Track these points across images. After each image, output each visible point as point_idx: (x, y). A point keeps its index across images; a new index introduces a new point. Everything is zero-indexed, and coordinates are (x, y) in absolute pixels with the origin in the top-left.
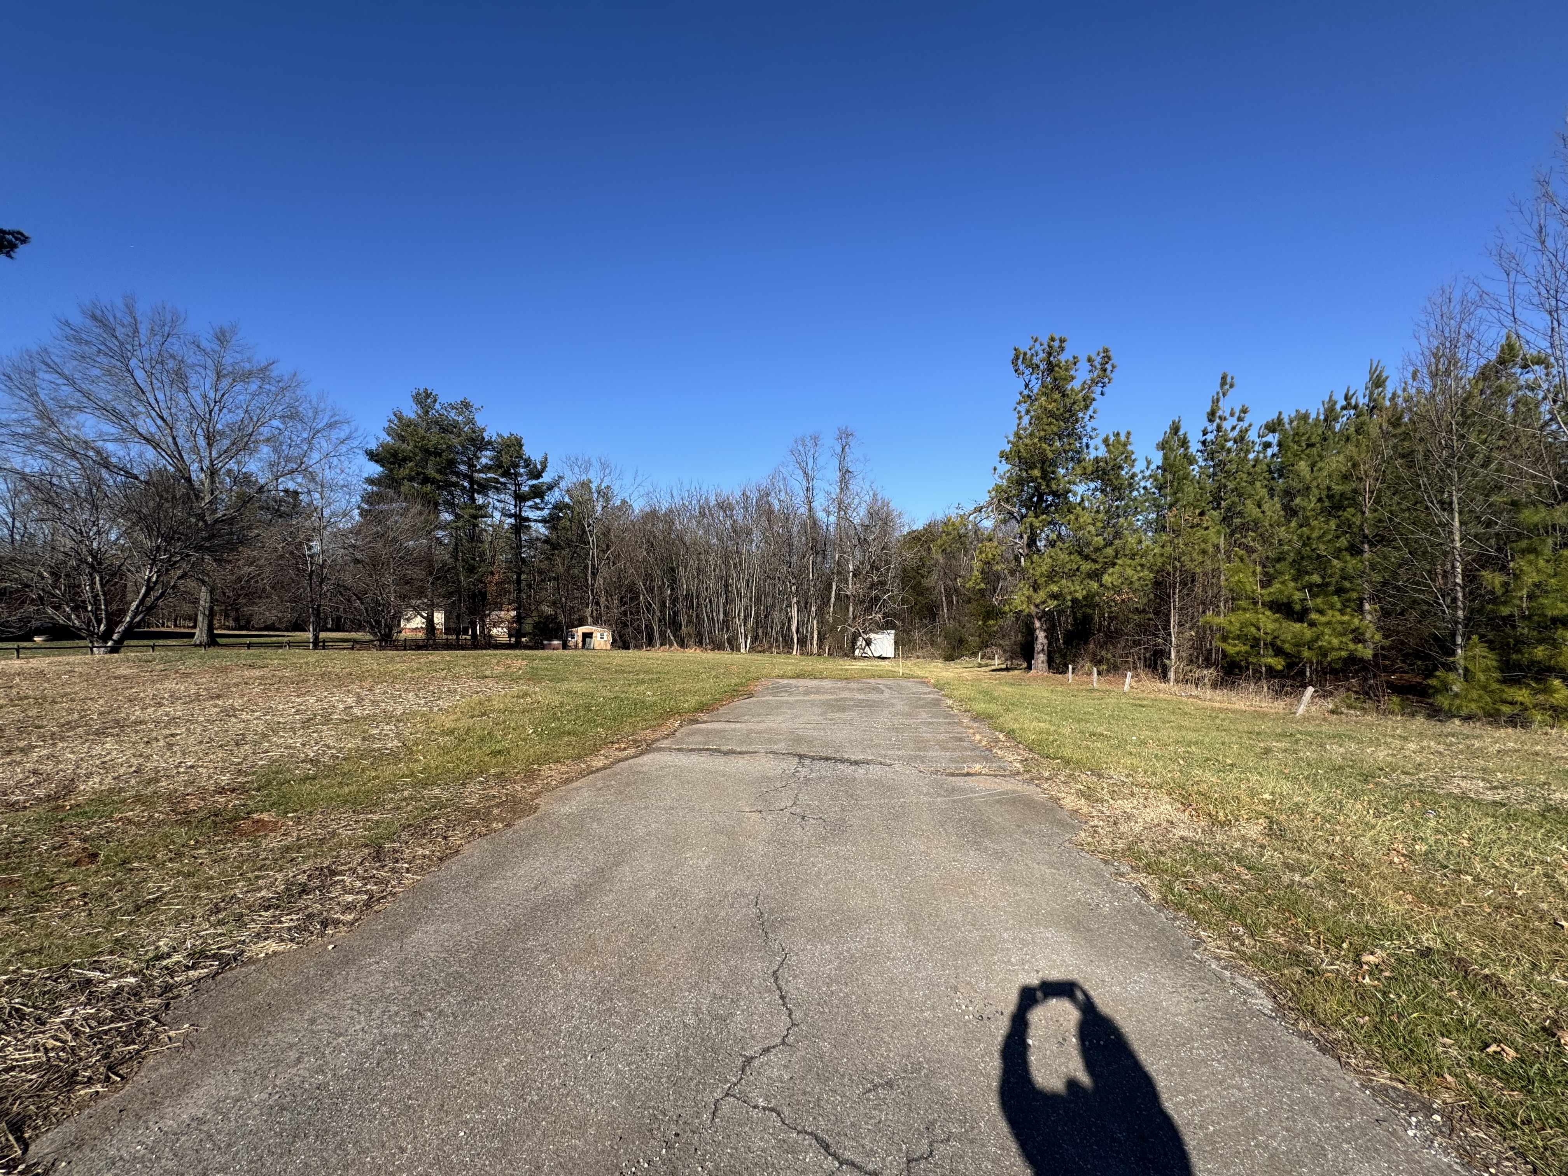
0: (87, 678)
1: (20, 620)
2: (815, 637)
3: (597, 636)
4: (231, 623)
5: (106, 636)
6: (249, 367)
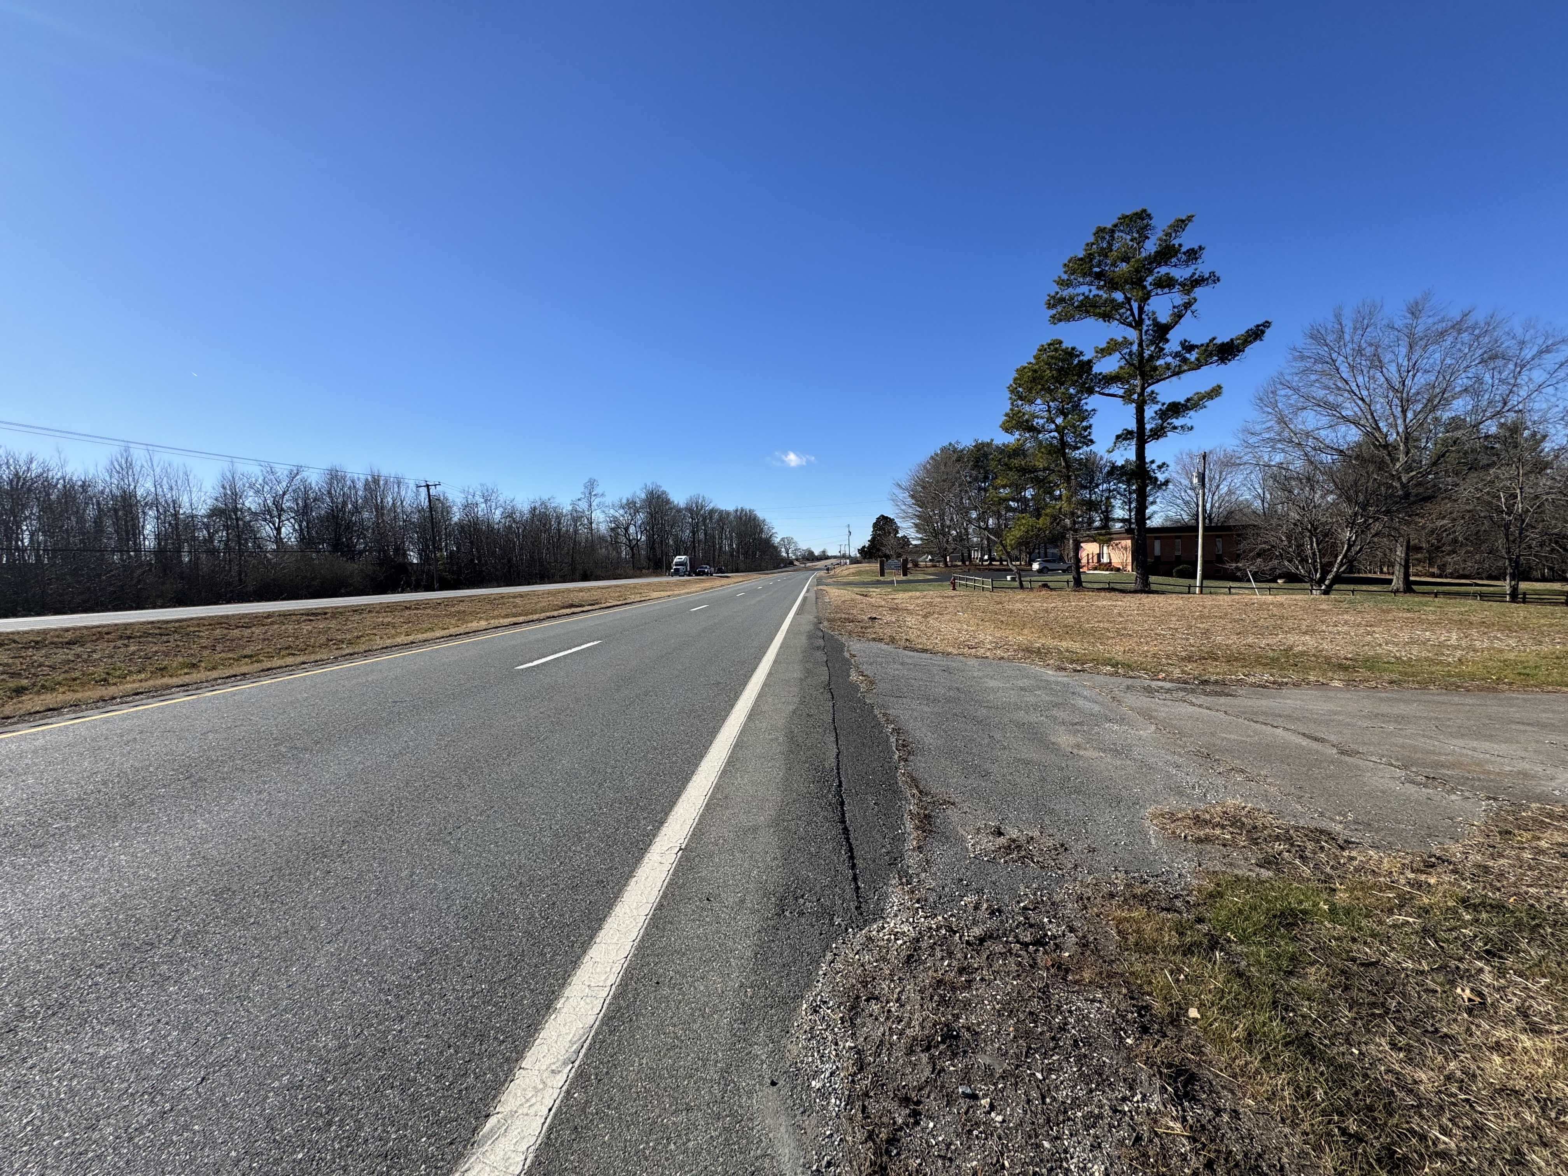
0: (1303, 609)
1: (1270, 570)
4: (1433, 570)
5: (1321, 582)
6: (1440, 327)
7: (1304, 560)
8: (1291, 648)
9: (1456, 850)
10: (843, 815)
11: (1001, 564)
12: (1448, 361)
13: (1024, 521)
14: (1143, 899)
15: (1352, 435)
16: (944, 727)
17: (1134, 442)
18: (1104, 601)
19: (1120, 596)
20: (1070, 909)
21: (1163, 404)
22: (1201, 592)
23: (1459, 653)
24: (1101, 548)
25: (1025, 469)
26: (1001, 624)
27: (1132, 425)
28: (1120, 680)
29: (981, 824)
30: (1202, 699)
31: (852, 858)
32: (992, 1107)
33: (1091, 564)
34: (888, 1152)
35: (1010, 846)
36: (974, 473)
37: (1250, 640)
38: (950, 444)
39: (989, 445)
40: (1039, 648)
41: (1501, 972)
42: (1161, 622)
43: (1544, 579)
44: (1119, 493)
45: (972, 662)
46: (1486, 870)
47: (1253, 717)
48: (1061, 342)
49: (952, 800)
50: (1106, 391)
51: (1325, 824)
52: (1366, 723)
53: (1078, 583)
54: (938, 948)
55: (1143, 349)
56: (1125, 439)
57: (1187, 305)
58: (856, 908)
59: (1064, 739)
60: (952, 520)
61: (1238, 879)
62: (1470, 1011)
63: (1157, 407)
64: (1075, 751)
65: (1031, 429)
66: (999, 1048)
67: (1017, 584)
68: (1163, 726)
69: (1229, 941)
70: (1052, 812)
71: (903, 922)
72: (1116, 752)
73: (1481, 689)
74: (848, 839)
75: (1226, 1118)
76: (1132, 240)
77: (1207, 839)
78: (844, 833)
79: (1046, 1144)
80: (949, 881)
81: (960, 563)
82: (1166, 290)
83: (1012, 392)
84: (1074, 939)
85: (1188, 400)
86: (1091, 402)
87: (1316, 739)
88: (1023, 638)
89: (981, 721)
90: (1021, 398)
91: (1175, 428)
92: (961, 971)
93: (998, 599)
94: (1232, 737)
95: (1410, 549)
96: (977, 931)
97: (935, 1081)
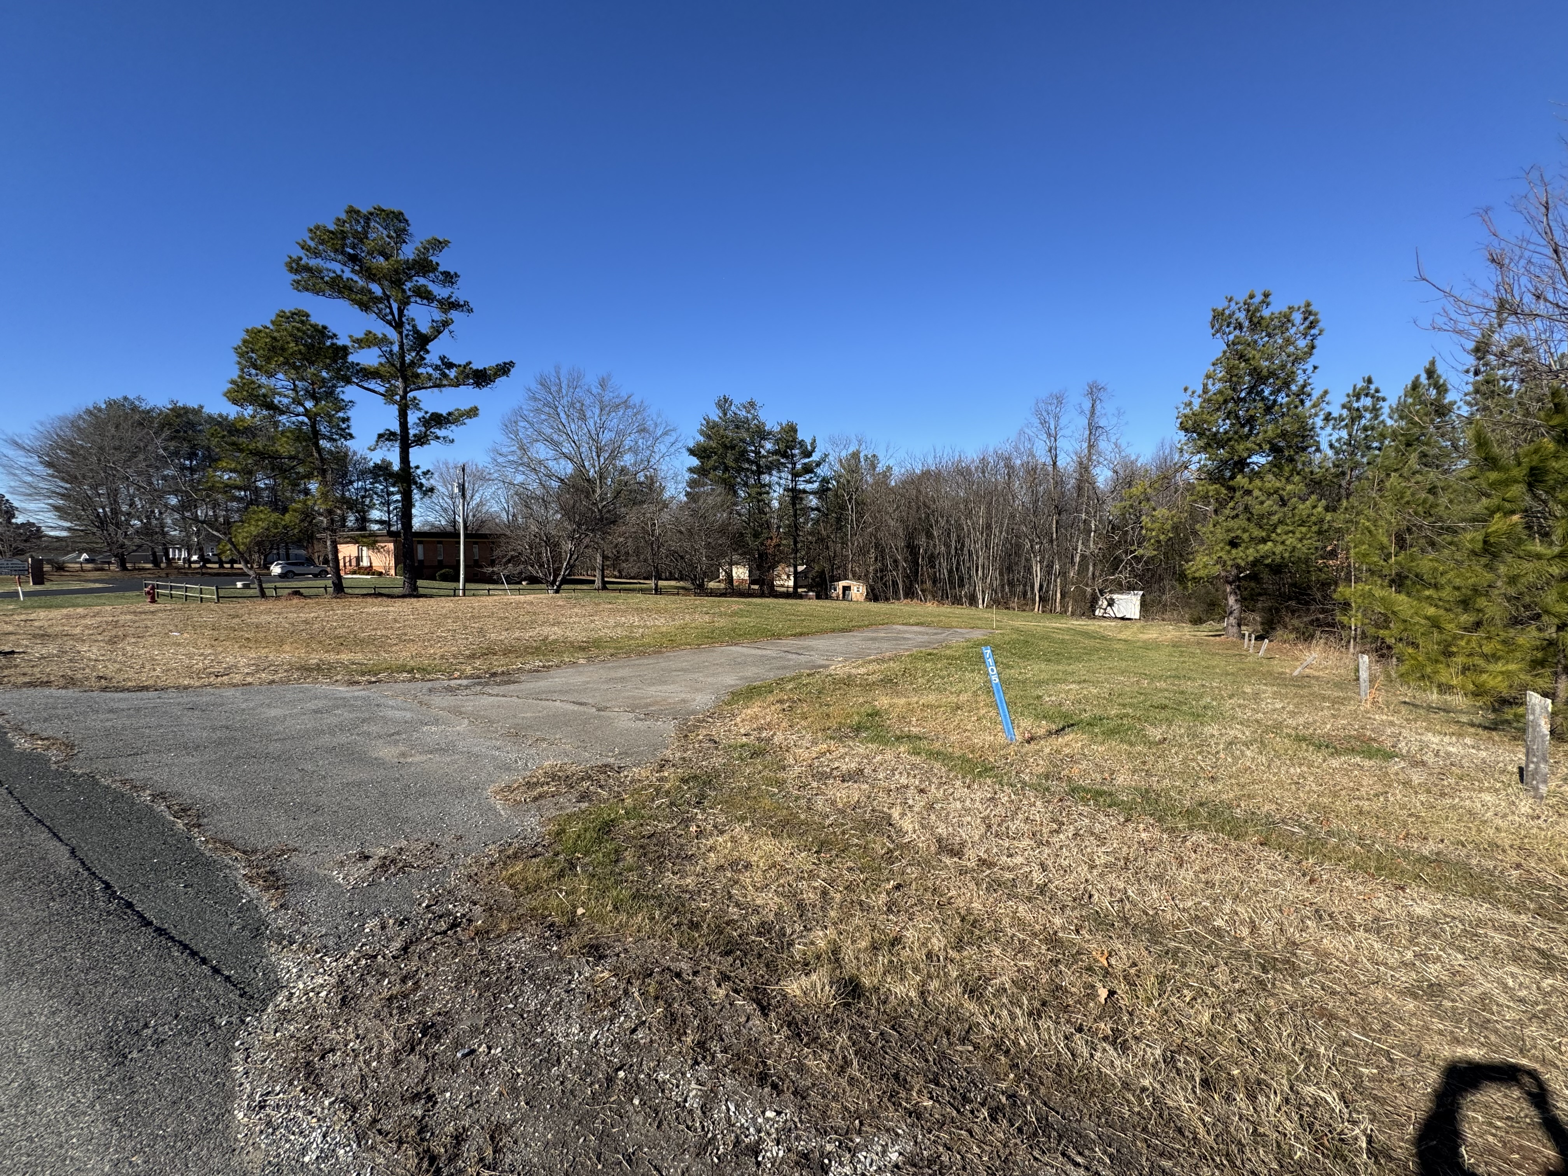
0: (547, 605)
1: (518, 573)
2: (1059, 595)
3: (854, 590)
4: (616, 573)
5: (553, 583)
6: (617, 401)
7: (541, 566)
8: (547, 638)
9: (668, 753)
10: (141, 916)
11: (222, 567)
12: (621, 426)
13: (262, 516)
14: (515, 856)
15: (566, 468)
16: (231, 774)
17: (397, 444)
18: (374, 608)
19: (389, 601)
20: (465, 889)
21: (426, 413)
22: (464, 595)
23: (641, 630)
24: (360, 551)
25: (262, 454)
26: (247, 643)
27: (396, 427)
28: (420, 684)
29: (341, 856)
30: (496, 690)
31: (194, 954)
32: (489, 1048)
33: (348, 568)
34: (423, 1140)
35: (384, 864)
36: (172, 445)
37: (517, 634)
38: (125, 399)
39: (198, 412)
40: (318, 665)
41: (704, 810)
42: (439, 626)
43: (666, 579)
44: (376, 493)
45: (230, 692)
46: (684, 759)
47: (538, 696)
48: (308, 316)
49: (290, 847)
50: (366, 385)
51: (605, 761)
52: (606, 687)
53: (339, 588)
54: (368, 978)
55: (403, 352)
56: (388, 440)
57: (446, 324)
58: (241, 996)
59: (387, 752)
60: (132, 505)
61: (569, 816)
62: (697, 838)
63: (420, 414)
64: (402, 760)
65: (271, 406)
66: (472, 1010)
67: (257, 592)
68: (474, 718)
69: (579, 858)
70: (406, 820)
71: (313, 977)
72: (442, 751)
73: (655, 653)
74: (172, 939)
75: (622, 955)
76: (388, 236)
77: (541, 796)
78: (160, 935)
79: (538, 1040)
80: (339, 920)
81: (150, 566)
82: (425, 302)
83: (242, 355)
84: (480, 909)
85: (450, 414)
86: (349, 392)
87: (581, 704)
88: (288, 655)
89: (279, 756)
90: (255, 367)
91: (438, 438)
92: (404, 980)
93: (232, 612)
94: (529, 715)
95: (605, 558)
96: (397, 944)
97: (433, 1065)
